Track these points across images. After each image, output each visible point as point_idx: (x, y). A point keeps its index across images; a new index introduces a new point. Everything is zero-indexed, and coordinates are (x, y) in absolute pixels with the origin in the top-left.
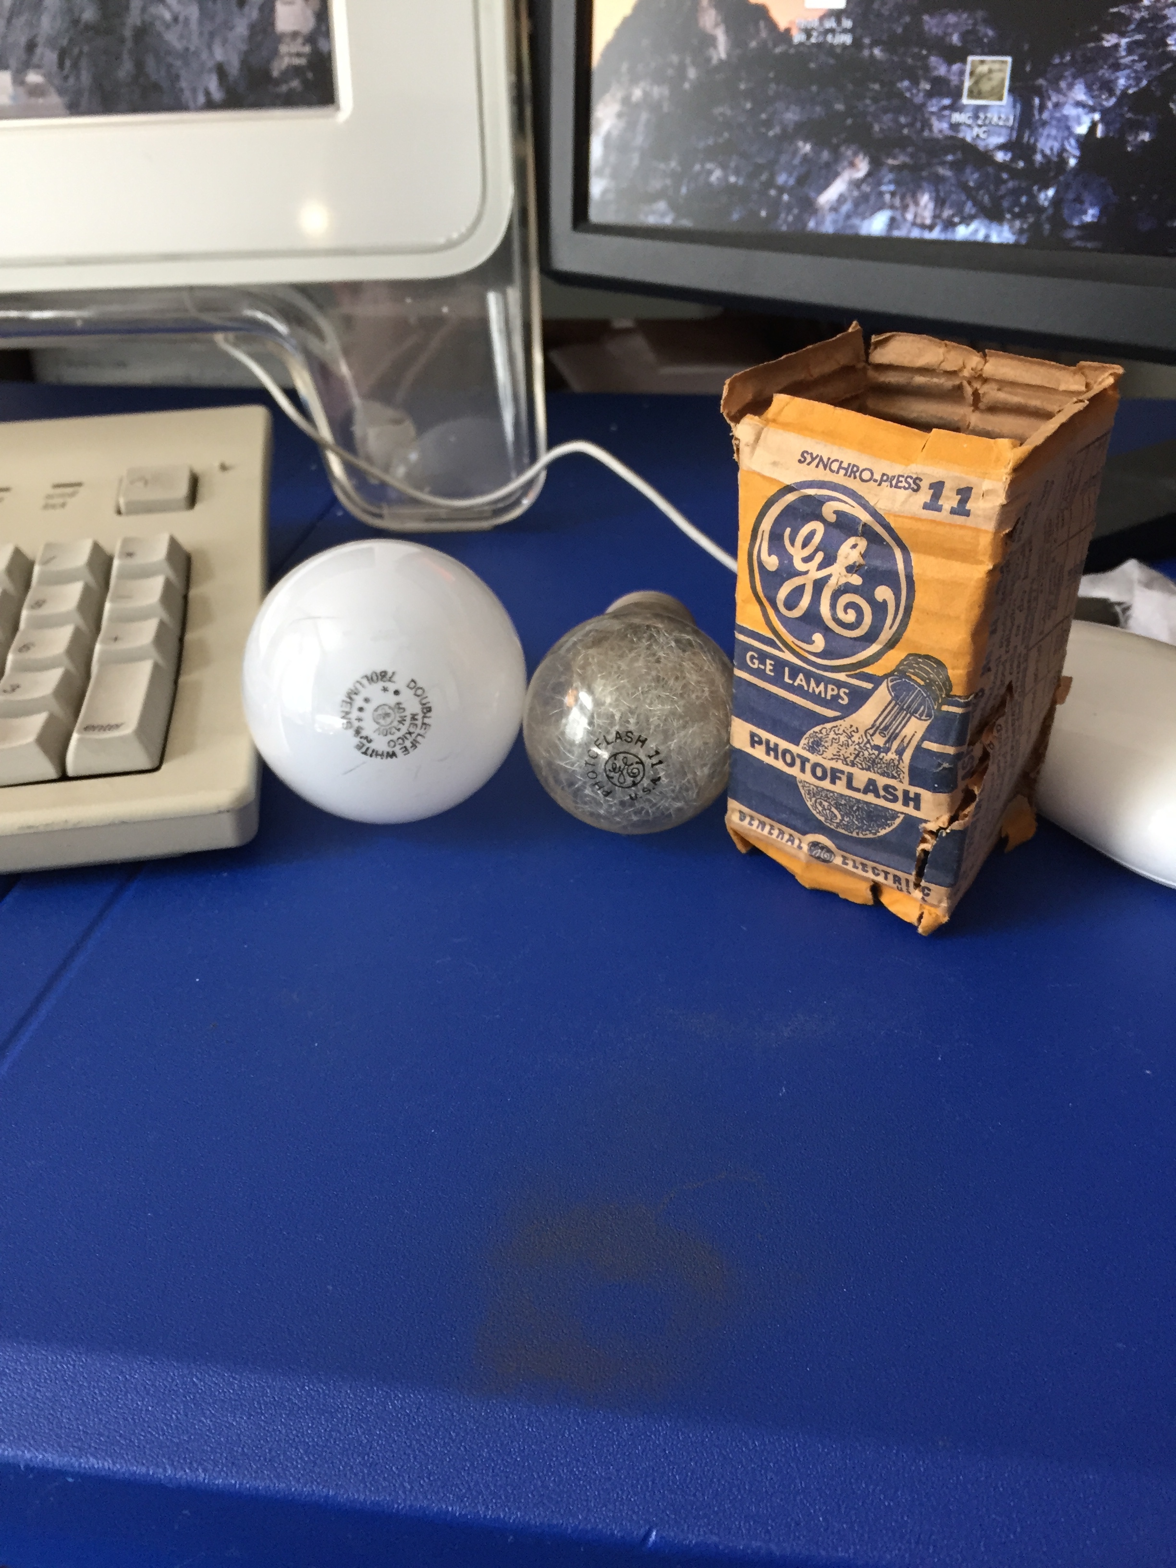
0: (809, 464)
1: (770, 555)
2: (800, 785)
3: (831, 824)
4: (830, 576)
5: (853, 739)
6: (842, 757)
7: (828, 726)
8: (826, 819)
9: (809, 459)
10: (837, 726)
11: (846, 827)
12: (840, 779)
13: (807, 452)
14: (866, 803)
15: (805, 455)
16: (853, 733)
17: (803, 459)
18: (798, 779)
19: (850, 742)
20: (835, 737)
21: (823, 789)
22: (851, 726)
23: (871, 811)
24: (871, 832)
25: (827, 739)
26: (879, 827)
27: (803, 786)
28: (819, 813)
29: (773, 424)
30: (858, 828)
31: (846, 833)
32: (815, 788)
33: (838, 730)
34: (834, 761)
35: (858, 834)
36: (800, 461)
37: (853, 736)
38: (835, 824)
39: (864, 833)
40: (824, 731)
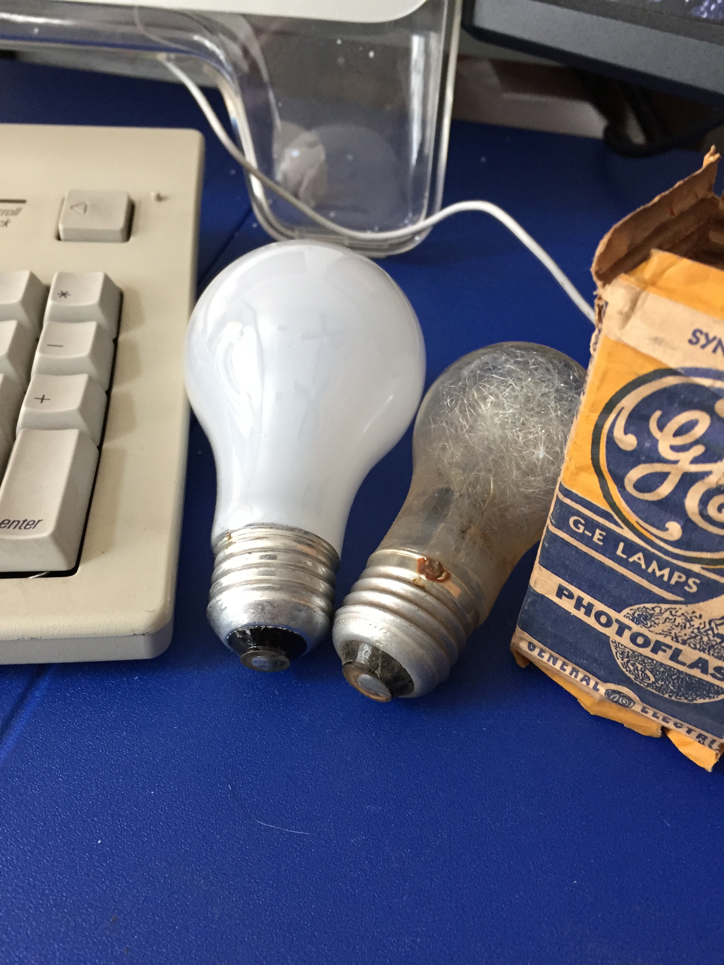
0: (703, 347)
1: (626, 433)
2: (612, 645)
3: (641, 683)
4: (708, 473)
5: (692, 623)
6: (673, 635)
7: (664, 606)
8: (636, 678)
9: (703, 341)
10: (675, 609)
11: (659, 689)
12: (664, 651)
13: (701, 332)
14: (690, 676)
15: (698, 334)
16: (693, 618)
17: (694, 340)
18: (611, 639)
19: (688, 625)
20: (671, 617)
21: (641, 655)
22: (694, 612)
23: (692, 683)
24: (686, 698)
25: (659, 617)
26: (697, 696)
27: (616, 647)
28: (630, 671)
29: (653, 289)
30: (672, 691)
31: (657, 693)
32: (631, 652)
33: (676, 612)
34: (662, 636)
35: (670, 696)
36: (690, 342)
37: (692, 620)
38: (646, 684)
39: (678, 697)
40: (657, 610)
